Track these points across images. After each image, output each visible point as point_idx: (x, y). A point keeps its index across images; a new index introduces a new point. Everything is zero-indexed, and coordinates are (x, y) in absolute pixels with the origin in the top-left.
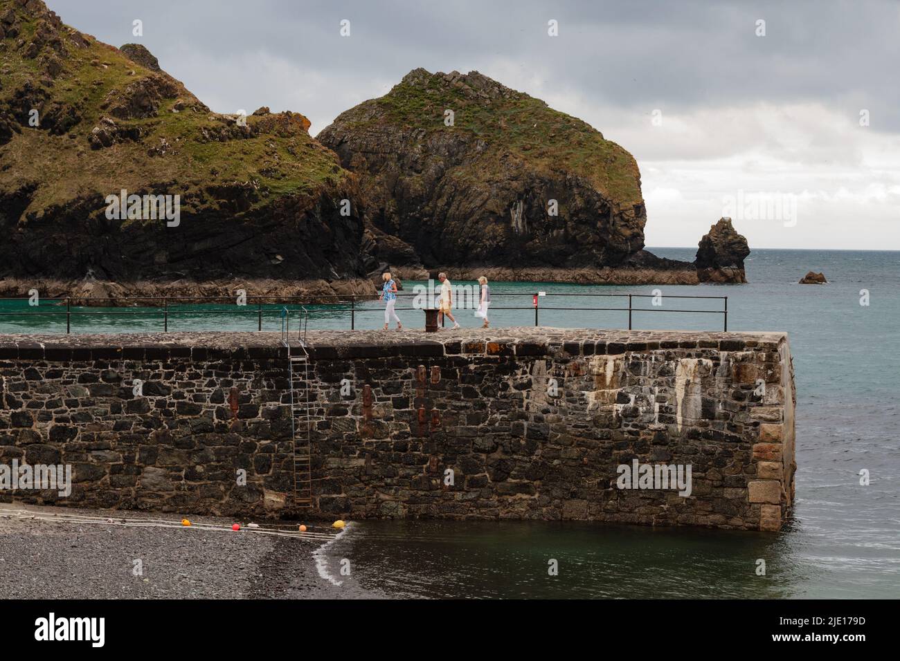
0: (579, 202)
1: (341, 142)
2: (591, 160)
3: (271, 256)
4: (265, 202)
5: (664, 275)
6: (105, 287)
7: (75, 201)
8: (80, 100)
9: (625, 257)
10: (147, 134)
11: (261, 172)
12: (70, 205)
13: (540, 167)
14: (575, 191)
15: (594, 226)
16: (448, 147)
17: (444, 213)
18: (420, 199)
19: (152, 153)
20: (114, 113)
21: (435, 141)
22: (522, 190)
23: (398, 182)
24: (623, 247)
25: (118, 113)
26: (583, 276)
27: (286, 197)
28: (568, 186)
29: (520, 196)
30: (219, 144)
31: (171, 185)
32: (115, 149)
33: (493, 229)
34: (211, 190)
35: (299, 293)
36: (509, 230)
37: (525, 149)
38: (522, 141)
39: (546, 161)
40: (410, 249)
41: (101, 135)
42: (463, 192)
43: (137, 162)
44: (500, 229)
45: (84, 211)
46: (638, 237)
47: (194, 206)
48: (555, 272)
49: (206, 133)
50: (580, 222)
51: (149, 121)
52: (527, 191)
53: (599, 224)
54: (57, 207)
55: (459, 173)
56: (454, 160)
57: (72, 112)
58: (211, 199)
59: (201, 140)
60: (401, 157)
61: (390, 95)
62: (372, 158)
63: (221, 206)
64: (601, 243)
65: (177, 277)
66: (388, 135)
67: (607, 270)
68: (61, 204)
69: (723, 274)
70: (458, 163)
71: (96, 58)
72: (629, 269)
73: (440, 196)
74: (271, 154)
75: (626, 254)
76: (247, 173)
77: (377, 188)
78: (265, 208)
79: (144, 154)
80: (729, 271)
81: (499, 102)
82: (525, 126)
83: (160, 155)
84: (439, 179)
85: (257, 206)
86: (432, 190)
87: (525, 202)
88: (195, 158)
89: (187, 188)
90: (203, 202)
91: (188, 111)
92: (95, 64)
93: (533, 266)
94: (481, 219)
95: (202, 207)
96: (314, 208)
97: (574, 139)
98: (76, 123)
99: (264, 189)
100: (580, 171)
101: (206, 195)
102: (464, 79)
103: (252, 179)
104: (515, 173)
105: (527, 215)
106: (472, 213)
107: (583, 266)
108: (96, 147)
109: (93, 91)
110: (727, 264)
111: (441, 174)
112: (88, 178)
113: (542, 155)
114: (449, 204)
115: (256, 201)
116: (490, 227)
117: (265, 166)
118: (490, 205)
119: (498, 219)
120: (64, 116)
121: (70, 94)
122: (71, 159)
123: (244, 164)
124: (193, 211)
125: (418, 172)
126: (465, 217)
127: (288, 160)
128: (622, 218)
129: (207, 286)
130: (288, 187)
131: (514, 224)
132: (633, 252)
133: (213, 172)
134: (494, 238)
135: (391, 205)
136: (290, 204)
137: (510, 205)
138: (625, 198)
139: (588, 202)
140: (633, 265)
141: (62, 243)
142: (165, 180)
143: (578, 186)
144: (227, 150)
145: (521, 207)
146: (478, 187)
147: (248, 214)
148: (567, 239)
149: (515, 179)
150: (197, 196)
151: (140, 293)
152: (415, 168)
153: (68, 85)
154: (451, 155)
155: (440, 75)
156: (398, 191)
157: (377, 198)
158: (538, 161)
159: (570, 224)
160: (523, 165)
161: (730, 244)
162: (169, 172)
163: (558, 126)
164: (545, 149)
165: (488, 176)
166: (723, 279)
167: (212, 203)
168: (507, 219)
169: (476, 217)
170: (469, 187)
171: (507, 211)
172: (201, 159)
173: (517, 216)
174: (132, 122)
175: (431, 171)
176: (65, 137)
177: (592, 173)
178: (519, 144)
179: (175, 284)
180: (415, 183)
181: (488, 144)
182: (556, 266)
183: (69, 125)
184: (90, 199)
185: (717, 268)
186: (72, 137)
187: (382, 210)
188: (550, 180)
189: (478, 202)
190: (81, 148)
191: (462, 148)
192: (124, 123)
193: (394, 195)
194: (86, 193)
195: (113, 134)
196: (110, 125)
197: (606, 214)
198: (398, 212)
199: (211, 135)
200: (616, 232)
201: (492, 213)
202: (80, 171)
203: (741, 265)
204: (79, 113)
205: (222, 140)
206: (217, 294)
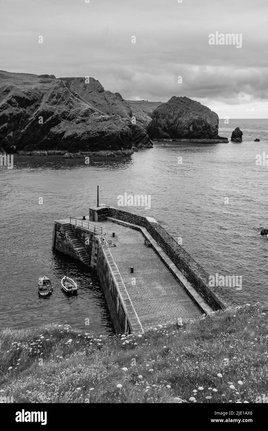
0: (204, 125)
1: (158, 112)
2: (207, 116)
3: (109, 146)
4: (108, 135)
5: (221, 141)
6: (70, 154)
7: (72, 135)
8: (75, 114)
9: (213, 137)
10: (87, 121)
11: (108, 128)
12: (71, 136)
13: (196, 117)
14: (203, 122)
15: (207, 130)
16: (178, 113)
17: (177, 127)
18: (172, 124)
19: (87, 125)
20: (81, 116)
21: (176, 112)
22: (192, 122)
23: (168, 121)
24: (212, 134)
25: (82, 116)
26: (204, 141)
27: (113, 133)
28: (202, 121)
29: (192, 124)
30: (101, 122)
31: (90, 131)
32: (81, 124)
33: (186, 131)
34: (98, 132)
35: (111, 154)
36: (189, 131)
37: (193, 114)
38: (193, 112)
39: (198, 116)
40: (169, 135)
41: (78, 121)
42: (181, 123)
43: (85, 126)
44: (187, 131)
45: (74, 137)
46: (216, 133)
47: (94, 136)
48: (198, 140)
49: (98, 120)
50: (204, 129)
51: (87, 118)
52: (193, 123)
53: (208, 130)
54: (68, 136)
55: (180, 119)
56: (179, 116)
57: (73, 116)
58: (98, 134)
59: (97, 122)
60: (169, 115)
61: (168, 102)
62: (163, 116)
63: (100, 135)
64: (208, 134)
65: (88, 151)
66: (167, 111)
67: (209, 139)
68: (69, 135)
69: (236, 139)
70: (180, 117)
71: (80, 104)
72: (214, 139)
73: (176, 124)
74: (111, 124)
75: (213, 136)
76: (105, 128)
77: (164, 122)
78: (108, 136)
79: (86, 125)
80: (238, 139)
81: (189, 103)
82: (194, 108)
83: (89, 125)
84: (176, 120)
85: (106, 135)
86: (174, 123)
87: (193, 125)
88: (95, 125)
89: (93, 132)
90: (96, 135)
91: (96, 115)
92: (80, 106)
93: (193, 139)
94: (184, 129)
95: (96, 136)
96: (118, 136)
97: (204, 111)
98: (74, 119)
99: (108, 132)
100: (204, 118)
101: (97, 133)
102: (183, 98)
103: (106, 130)
104: (191, 119)
105: (193, 128)
106: (182, 127)
107: (204, 139)
108: (77, 123)
109: (78, 112)
110: (238, 137)
111: (176, 119)
112: (75, 130)
113: (197, 115)
114: (178, 125)
115: (107, 134)
116: (185, 130)
117: (109, 127)
118: (186, 126)
119: (187, 129)
120: (71, 117)
121: (73, 113)
122: (72, 126)
123: (105, 127)
124: (94, 137)
125: (172, 119)
126: (181, 128)
127: (114, 125)
128: (213, 128)
129: (93, 153)
130: (113, 131)
131: (190, 130)
132: (215, 135)
133: (98, 128)
134: (186, 133)
135: (166, 126)
136: (113, 135)
137: (189, 126)
138: (213, 124)
139: (206, 125)
140: (214, 138)
141: (69, 143)
142: (89, 130)
143: (204, 121)
144: (102, 124)
145: (192, 126)
146: (184, 122)
147: (105, 137)
148: (201, 133)
149: (191, 120)
150: (95, 133)
151: (77, 155)
152: (171, 118)
153: (73, 111)
154: (179, 115)
155: (178, 97)
156: (168, 123)
157: (164, 124)
158: (196, 116)
159: (202, 129)
160: (192, 117)
161: (238, 133)
162: (90, 129)
163: (201, 108)
164: (198, 113)
165: (185, 120)
166: (236, 140)
167: (98, 135)
168: (189, 129)
169: (183, 128)
170: (182, 122)
171: (189, 127)
172: (96, 126)
173: (191, 128)
174: (85, 118)
175: (175, 118)
176: (72, 121)
177: (207, 119)
178: (192, 113)
179: (87, 152)
180: (171, 121)
181: (186, 113)
182: (199, 139)
183: (72, 119)
184: (75, 134)
185: (235, 138)
186: (73, 121)
187: (165, 127)
188: (198, 120)
189: (183, 125)
190: (74, 124)
191: (181, 113)
192: (83, 118)
193: (167, 123)
194: (74, 133)
195: (80, 121)
196: (80, 119)
197: (209, 127)
198: (168, 127)
199: (99, 121)
200: (211, 131)
201: (186, 127)
202: (74, 128)
203: (241, 137)
204: (74, 116)
205: (101, 121)
206: (95, 154)
